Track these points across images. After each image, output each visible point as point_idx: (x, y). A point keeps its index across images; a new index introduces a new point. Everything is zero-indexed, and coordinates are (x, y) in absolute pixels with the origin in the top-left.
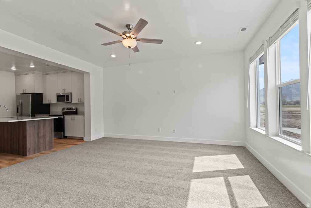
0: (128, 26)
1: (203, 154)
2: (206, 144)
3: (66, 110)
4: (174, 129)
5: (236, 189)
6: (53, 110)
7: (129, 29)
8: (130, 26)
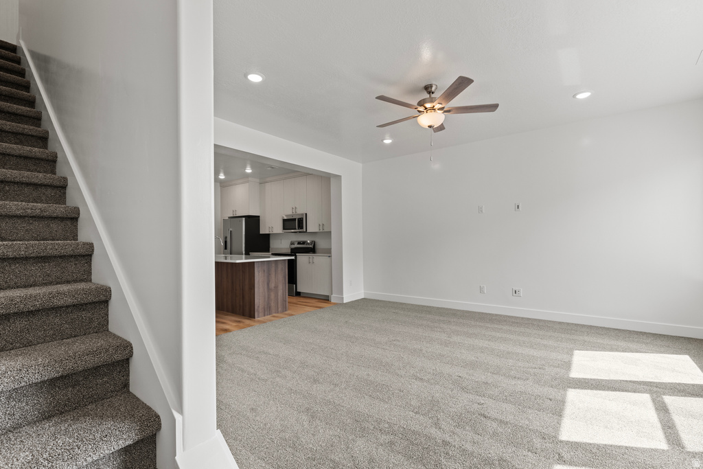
0: (428, 89)
1: (594, 347)
2: (604, 328)
3: (296, 245)
4: (517, 289)
5: (683, 418)
6: (275, 245)
7: (430, 92)
8: (431, 87)
